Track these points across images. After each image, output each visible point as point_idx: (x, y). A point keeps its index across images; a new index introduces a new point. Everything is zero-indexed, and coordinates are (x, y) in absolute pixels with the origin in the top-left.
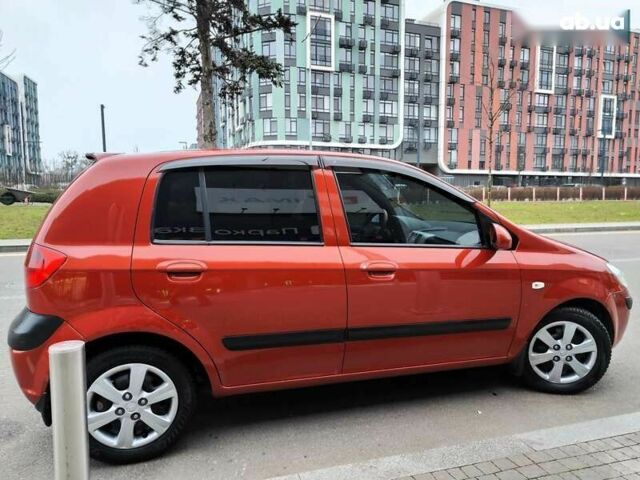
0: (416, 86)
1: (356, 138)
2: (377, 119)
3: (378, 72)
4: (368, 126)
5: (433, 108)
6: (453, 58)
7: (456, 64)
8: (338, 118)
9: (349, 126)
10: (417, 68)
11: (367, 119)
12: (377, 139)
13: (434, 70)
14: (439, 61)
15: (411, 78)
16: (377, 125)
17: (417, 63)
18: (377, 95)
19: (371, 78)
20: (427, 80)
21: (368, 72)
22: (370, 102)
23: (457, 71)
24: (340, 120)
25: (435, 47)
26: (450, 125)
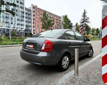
0: (27, 19)
1: (16, 28)
2: (20, 24)
3: (20, 16)
4: (18, 25)
5: (30, 23)
6: (34, 15)
7: (34, 17)
8: (12, 23)
9: (14, 25)
10: (27, 16)
11: (18, 24)
12: (20, 28)
13: (30, 17)
14: (31, 16)
15: (26, 18)
16: (20, 26)
17: (27, 15)
18: (20, 20)
19: (19, 17)
20: (29, 19)
21: (18, 15)
22: (19, 21)
23: (34, 18)
24: (12, 24)
25: (30, 13)
26: (33, 27)
